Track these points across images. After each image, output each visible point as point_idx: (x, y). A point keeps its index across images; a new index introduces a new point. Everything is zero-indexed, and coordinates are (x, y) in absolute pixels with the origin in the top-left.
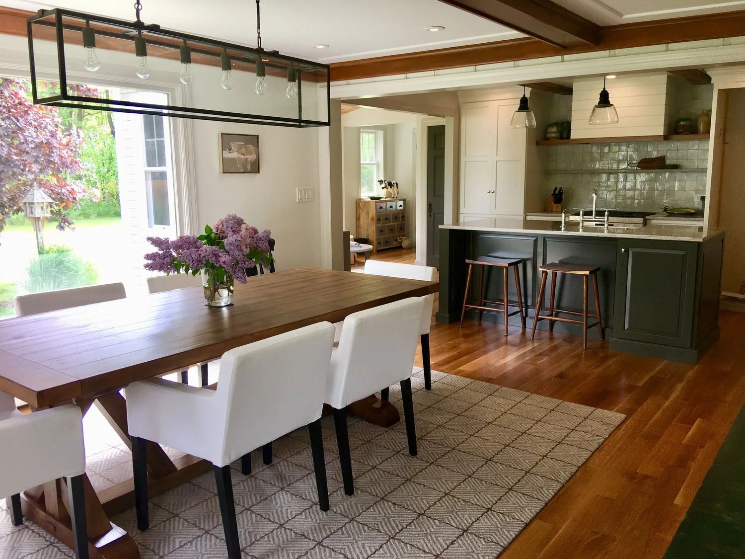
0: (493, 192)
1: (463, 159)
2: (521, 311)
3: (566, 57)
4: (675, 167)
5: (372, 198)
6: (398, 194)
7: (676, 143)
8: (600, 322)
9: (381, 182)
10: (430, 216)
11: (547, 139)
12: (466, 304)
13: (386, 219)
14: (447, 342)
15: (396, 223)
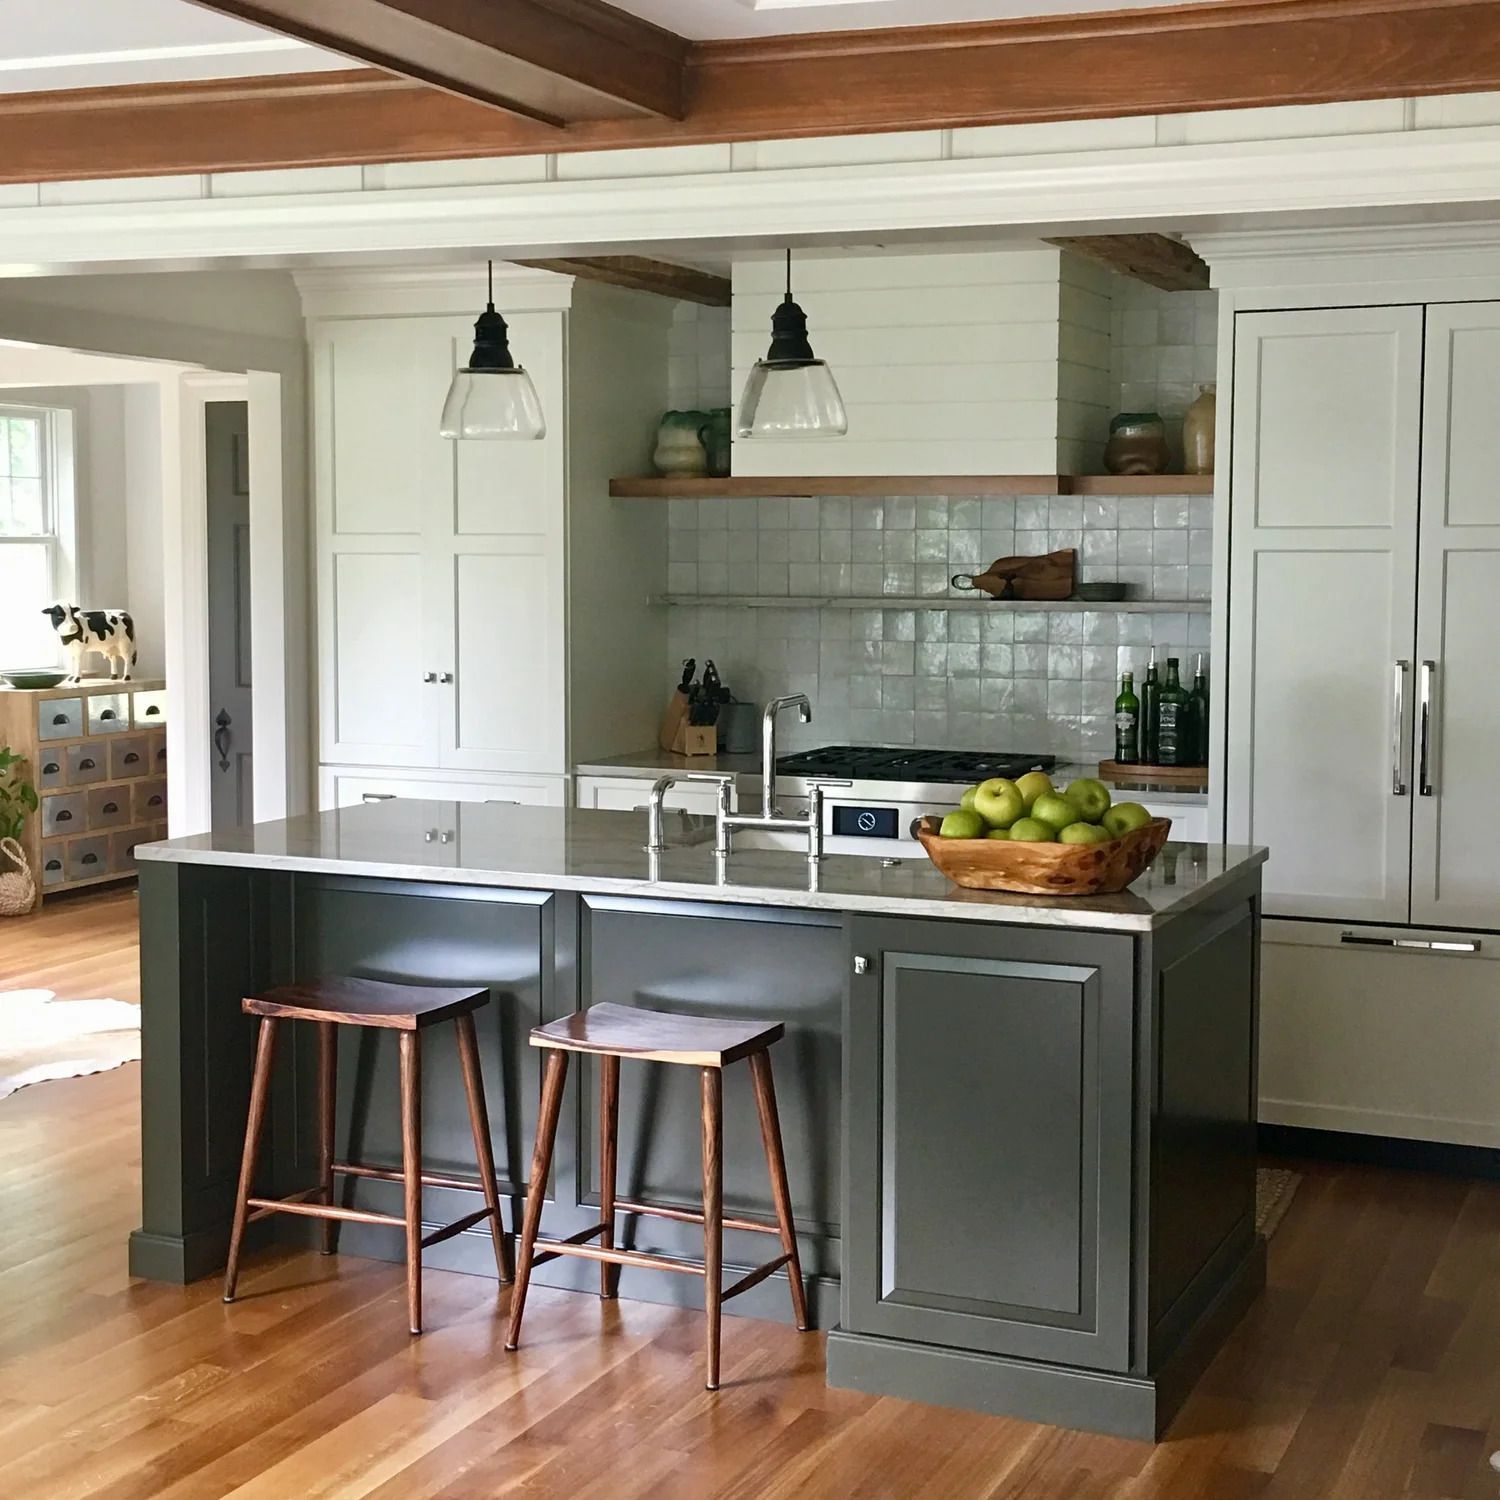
0: (448, 679)
1: (326, 546)
2: (494, 1211)
3: (568, 162)
4: (1117, 593)
5: (22, 682)
6: (134, 661)
7: (1111, 503)
8: (794, 1257)
9: (57, 615)
10: (224, 765)
11: (659, 473)
12: (249, 1196)
13: (86, 765)
14: (132, 1395)
15: (131, 782)
